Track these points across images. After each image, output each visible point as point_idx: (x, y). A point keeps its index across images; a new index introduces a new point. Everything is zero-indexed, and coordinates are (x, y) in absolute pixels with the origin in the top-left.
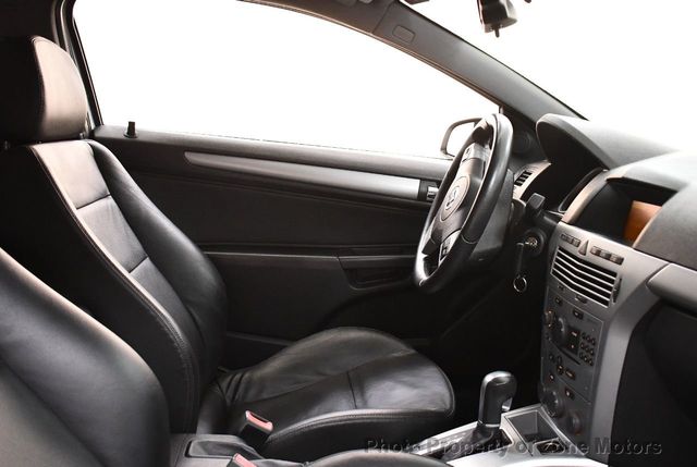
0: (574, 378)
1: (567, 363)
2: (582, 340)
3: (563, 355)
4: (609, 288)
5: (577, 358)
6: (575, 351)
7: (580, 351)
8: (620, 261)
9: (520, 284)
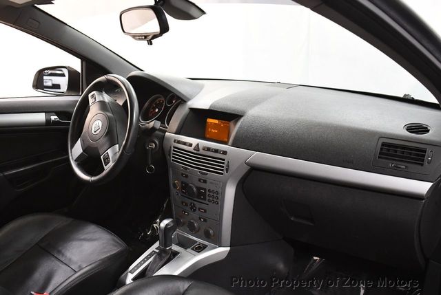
0: (205, 211)
1: (198, 205)
2: (208, 193)
3: (195, 203)
4: (223, 167)
5: (207, 202)
6: (205, 199)
7: (207, 198)
8: (225, 153)
9: (150, 169)
